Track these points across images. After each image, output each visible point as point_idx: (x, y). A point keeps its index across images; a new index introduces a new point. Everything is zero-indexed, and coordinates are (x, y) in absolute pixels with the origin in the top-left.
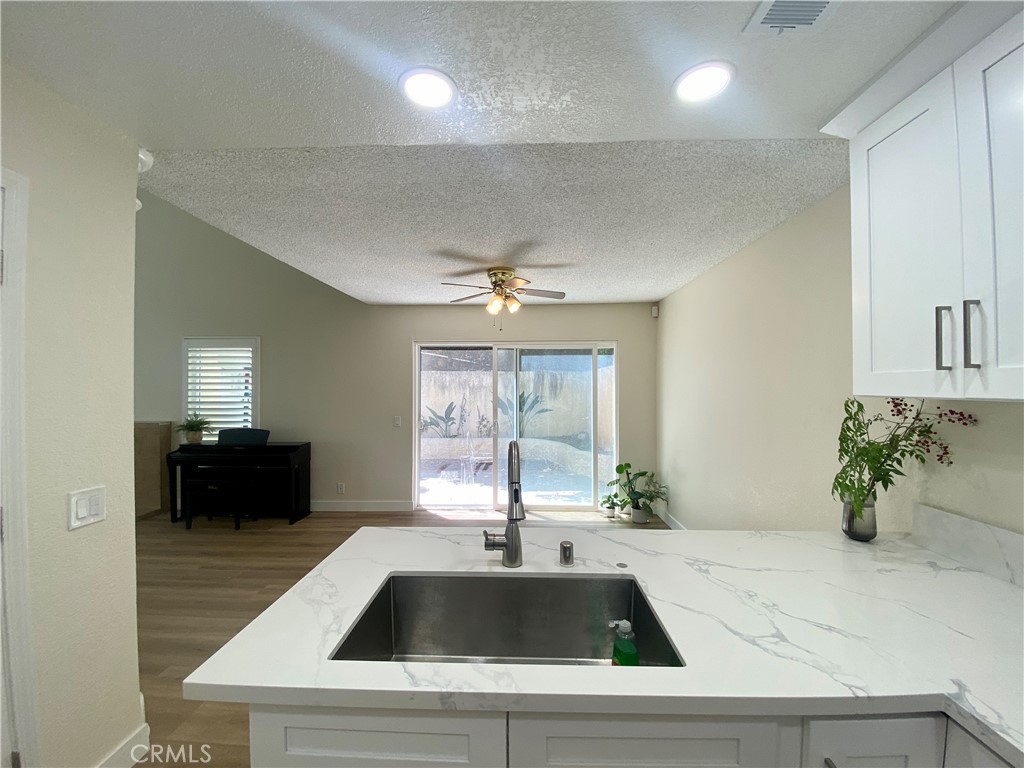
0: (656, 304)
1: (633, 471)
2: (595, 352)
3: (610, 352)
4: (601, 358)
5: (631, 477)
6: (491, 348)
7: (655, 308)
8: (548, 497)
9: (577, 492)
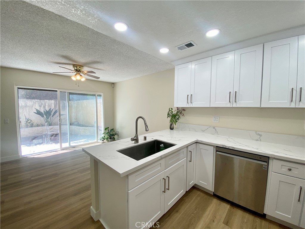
0: (113, 84)
1: (110, 129)
2: (96, 95)
3: (100, 96)
4: (98, 97)
5: (109, 131)
6: (57, 91)
7: (113, 85)
8: (77, 143)
9: (86, 139)
